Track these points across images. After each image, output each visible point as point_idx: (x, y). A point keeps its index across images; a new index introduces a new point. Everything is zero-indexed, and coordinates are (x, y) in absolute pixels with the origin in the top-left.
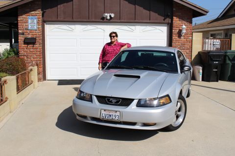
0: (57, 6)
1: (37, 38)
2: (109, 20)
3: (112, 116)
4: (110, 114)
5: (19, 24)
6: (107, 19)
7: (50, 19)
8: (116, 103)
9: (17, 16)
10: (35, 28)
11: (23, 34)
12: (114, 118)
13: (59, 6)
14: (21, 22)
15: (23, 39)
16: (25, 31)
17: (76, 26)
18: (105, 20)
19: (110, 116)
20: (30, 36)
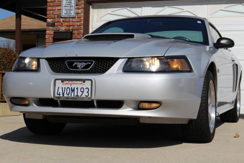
1: (74, 32)
3: (76, 90)
4: (73, 86)
5: (49, 8)
8: (84, 68)
10: (73, 13)
11: (53, 25)
12: (80, 93)
14: (52, 4)
15: (52, 33)
16: (57, 19)
17: (143, 8)
19: (73, 90)
20: (63, 29)
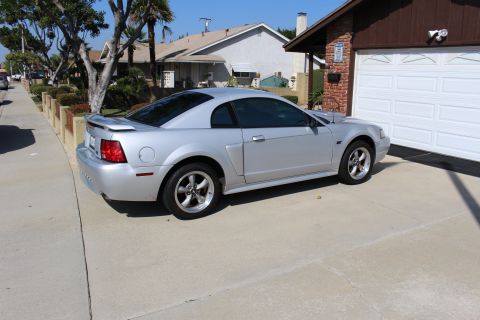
0: (368, 26)
2: (439, 42)
6: (437, 41)
7: (361, 46)
9: (325, 44)
13: (372, 26)
18: (433, 43)
